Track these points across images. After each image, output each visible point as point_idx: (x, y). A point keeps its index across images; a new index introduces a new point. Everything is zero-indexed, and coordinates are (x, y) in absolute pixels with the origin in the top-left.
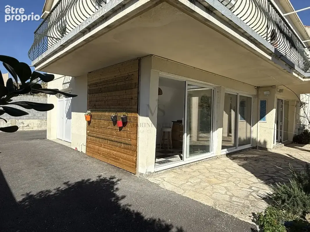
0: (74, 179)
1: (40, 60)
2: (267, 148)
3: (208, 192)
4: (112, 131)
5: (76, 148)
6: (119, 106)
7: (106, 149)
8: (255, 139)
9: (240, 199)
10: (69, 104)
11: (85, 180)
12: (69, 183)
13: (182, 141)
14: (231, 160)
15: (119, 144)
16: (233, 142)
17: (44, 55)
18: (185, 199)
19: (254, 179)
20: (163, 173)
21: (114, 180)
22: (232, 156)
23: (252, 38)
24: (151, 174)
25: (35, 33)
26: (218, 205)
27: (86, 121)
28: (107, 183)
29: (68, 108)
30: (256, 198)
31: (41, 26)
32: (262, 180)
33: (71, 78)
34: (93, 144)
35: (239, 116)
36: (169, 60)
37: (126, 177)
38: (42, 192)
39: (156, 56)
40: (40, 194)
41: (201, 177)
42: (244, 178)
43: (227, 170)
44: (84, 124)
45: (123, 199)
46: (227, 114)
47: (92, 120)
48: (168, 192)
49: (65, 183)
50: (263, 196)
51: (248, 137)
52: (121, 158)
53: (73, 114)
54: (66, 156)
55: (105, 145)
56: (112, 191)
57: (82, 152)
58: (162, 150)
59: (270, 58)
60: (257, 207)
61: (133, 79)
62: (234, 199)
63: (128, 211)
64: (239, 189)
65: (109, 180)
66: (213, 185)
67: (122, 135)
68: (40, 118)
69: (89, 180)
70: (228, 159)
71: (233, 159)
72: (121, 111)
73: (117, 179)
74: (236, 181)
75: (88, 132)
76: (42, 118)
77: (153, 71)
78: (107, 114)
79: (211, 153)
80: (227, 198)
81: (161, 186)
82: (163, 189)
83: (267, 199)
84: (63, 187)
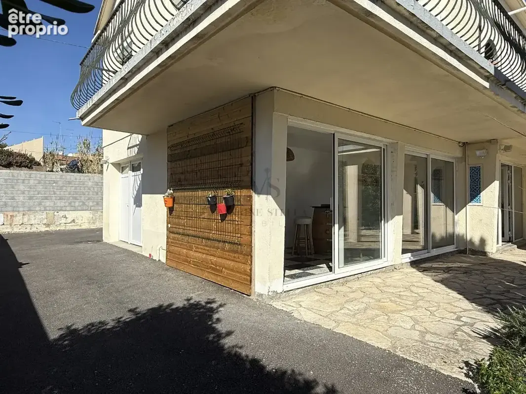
0: (146, 304)
1: (89, 106)
2: (486, 251)
3: (379, 326)
4: (210, 222)
5: (150, 255)
6: (219, 179)
7: (200, 255)
8: (463, 236)
9: (440, 338)
10: (139, 182)
11: (165, 305)
12: (138, 310)
13: (330, 240)
14: (420, 272)
15: (221, 245)
16: (422, 243)
17: (96, 98)
18: (339, 338)
19: (465, 304)
20: (299, 294)
21: (214, 306)
22: (421, 266)
23: (453, 48)
24: (277, 296)
25: (81, 65)
26: (399, 348)
27: (166, 208)
28: (202, 310)
29: (137, 188)
30: (470, 336)
31: (90, 52)
32: (480, 305)
33: (140, 137)
34: (178, 246)
35: (432, 195)
36: (304, 96)
37: (235, 301)
38: (92, 325)
39: (281, 90)
40: (89, 327)
41: (366, 300)
42: (446, 301)
43: (413, 288)
44: (163, 212)
45: (229, 337)
46: (408, 195)
47: (175, 206)
48: (307, 325)
49: (130, 311)
50: (482, 332)
51: (449, 233)
52: (226, 268)
53: (145, 197)
54: (133, 268)
55: (197, 248)
56: (210, 323)
57: (159, 260)
58: (297, 256)
59: (487, 85)
60: (473, 351)
61: (243, 132)
62: (428, 337)
63: (238, 356)
64: (437, 320)
65: (206, 306)
66: (389, 314)
67: (227, 228)
68: (92, 208)
69: (171, 305)
70: (414, 270)
71: (424, 270)
72: (223, 187)
73: (219, 303)
74: (431, 307)
75: (169, 225)
76: (96, 208)
77: (276, 115)
78: (200, 193)
79: (384, 259)
80: (416, 335)
81: (296, 315)
82: (299, 320)
83: (491, 337)
84: (127, 317)
